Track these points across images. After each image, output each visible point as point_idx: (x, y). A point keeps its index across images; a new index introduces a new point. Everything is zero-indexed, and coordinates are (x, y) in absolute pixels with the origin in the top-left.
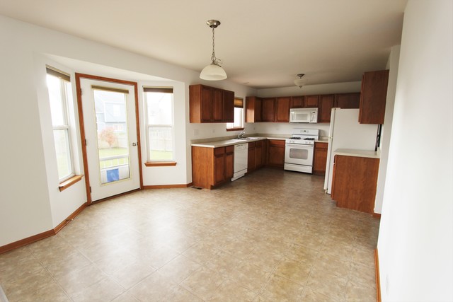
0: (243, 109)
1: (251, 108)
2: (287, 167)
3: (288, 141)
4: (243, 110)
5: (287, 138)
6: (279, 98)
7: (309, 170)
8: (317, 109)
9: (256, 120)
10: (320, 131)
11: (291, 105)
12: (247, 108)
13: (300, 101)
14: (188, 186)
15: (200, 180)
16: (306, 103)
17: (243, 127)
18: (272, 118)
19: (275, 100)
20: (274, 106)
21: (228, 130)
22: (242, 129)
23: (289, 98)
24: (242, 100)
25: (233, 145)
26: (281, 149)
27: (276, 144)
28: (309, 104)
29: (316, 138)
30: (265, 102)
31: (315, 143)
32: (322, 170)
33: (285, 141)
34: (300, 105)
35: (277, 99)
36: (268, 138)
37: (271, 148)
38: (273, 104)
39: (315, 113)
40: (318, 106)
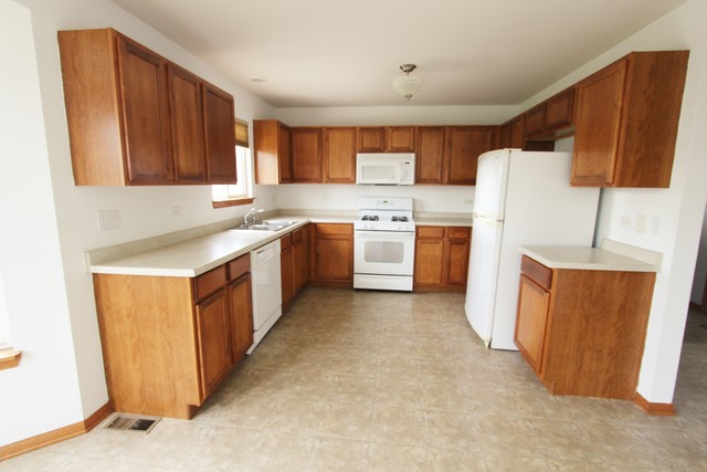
0: (248, 150)
1: (269, 149)
2: (359, 282)
3: (359, 224)
4: (248, 153)
5: (356, 218)
6: (329, 129)
7: (408, 285)
8: (413, 155)
9: (282, 179)
10: (414, 201)
11: (359, 147)
12: (257, 148)
13: (378, 138)
14: (91, 423)
15: (142, 391)
16: (389, 144)
17: (250, 196)
18: (316, 175)
19: (321, 133)
20: (320, 146)
21: (216, 205)
22: (250, 201)
23: (353, 129)
24: (247, 127)
25: (248, 253)
26: (344, 245)
27: (333, 232)
28: (395, 145)
29: (409, 215)
30: (297, 138)
31: (417, 227)
32: (430, 281)
33: (352, 225)
34: (377, 146)
35: (324, 131)
36: (314, 220)
37: (322, 242)
38: (316, 143)
39: (409, 163)
40: (414, 150)
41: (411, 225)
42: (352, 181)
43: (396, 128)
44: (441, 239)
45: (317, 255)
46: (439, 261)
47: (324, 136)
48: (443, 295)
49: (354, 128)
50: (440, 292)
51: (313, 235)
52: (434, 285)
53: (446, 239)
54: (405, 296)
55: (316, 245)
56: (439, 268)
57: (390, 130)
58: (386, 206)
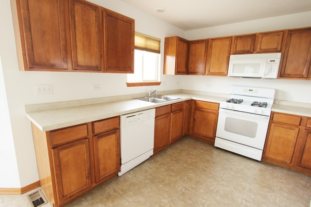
0: (159, 55)
1: (171, 55)
2: (218, 143)
3: (223, 105)
4: (159, 57)
5: (223, 100)
6: (213, 40)
7: (257, 155)
8: (279, 55)
9: (178, 72)
10: (277, 91)
11: (233, 50)
12: (166, 54)
13: (249, 43)
16: (258, 46)
17: (159, 81)
19: (207, 43)
20: (206, 51)
21: (129, 85)
22: (158, 84)
24: (160, 42)
25: (119, 117)
26: (212, 116)
27: (205, 107)
28: (263, 47)
29: (270, 102)
30: (193, 47)
31: (273, 113)
32: (280, 158)
33: (219, 104)
34: (248, 48)
35: (210, 41)
36: (194, 98)
37: (198, 112)
38: (204, 50)
39: (274, 61)
40: (281, 50)
41: (267, 111)
42: (224, 74)
43: (267, 34)
45: (194, 120)
46: (292, 145)
47: (209, 44)
48: (291, 173)
49: (231, 37)
50: (289, 169)
51: (193, 107)
52: (284, 163)
53: (302, 128)
54: (253, 164)
55: (194, 113)
56: (290, 150)
57: (260, 36)
58: (250, 93)
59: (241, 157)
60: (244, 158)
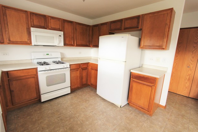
2: (44, 98)
3: (40, 68)
5: (38, 64)
8: (62, 33)
11: (31, 23)
13: (43, 21)
16: (50, 25)
27: (22, 75)
28: (53, 26)
32: (76, 86)
34: (43, 25)
39: (61, 36)
40: (62, 29)
41: (67, 65)
42: (28, 43)
43: (53, 18)
44: (78, 69)
53: (80, 69)
54: (69, 97)
56: (79, 80)
57: (49, 18)
58: (48, 57)
59: (61, 97)
60: (63, 97)
